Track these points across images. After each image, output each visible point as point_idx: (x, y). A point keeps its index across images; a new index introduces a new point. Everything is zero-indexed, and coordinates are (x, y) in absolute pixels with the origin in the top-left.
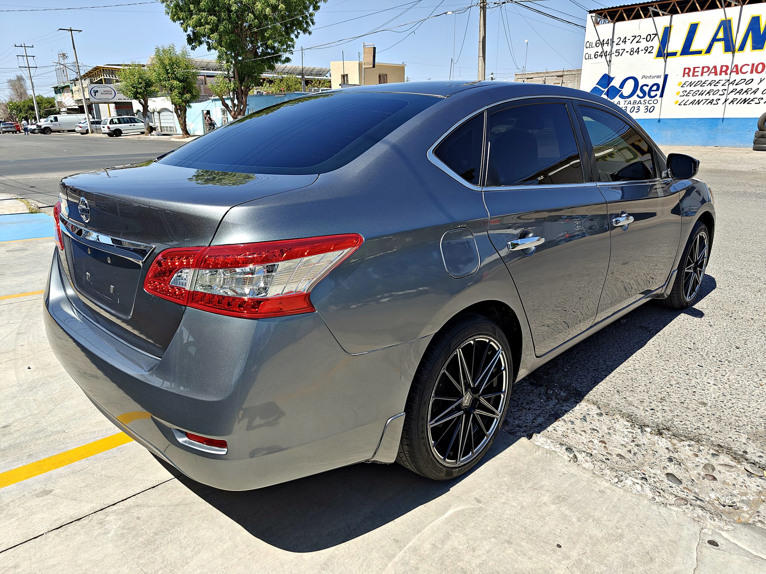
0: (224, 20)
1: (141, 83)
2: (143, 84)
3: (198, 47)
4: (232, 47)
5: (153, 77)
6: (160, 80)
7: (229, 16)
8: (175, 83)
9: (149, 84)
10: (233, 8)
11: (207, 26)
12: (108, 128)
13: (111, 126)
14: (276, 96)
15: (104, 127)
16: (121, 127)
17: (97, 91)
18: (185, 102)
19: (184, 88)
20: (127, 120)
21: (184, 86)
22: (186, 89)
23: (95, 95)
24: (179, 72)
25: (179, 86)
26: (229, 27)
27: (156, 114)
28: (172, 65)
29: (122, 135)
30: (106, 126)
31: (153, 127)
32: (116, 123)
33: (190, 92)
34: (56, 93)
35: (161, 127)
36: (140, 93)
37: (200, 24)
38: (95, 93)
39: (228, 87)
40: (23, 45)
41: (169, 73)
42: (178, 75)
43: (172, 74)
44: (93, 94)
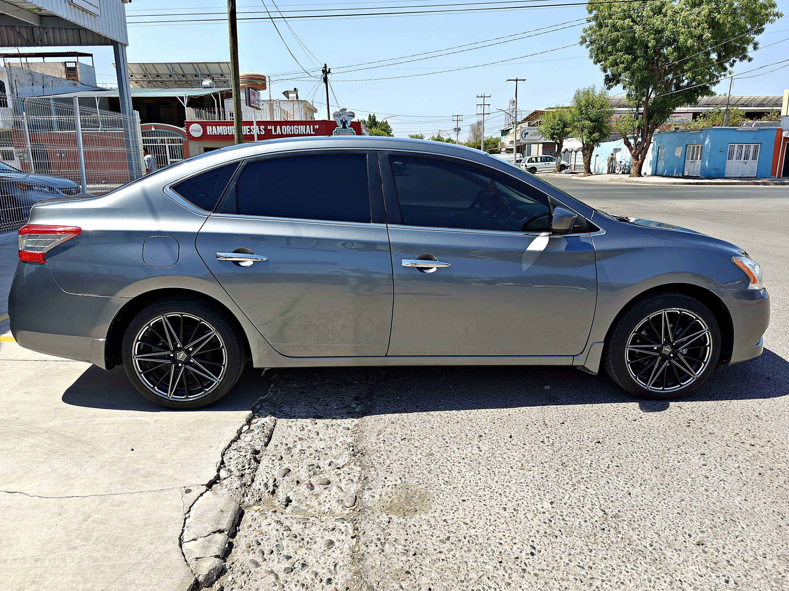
0: (639, 57)
1: (559, 125)
2: (561, 126)
3: (614, 86)
4: (643, 84)
5: (568, 117)
6: (574, 121)
7: (646, 52)
8: (587, 123)
9: (565, 125)
10: (650, 45)
11: (621, 65)
12: (526, 166)
13: (528, 164)
14: (691, 132)
15: (522, 165)
16: (537, 165)
17: (527, 133)
18: (593, 141)
19: (595, 127)
20: (544, 159)
21: (595, 126)
22: (597, 129)
23: (525, 137)
24: (593, 113)
25: (590, 126)
26: (642, 64)
27: (573, 153)
28: (587, 107)
29: (536, 172)
30: (524, 165)
31: (566, 165)
32: (533, 162)
33: (600, 131)
34: (502, 135)
35: (575, 165)
36: (556, 134)
37: (615, 64)
38: (525, 135)
39: (633, 125)
40: (483, 96)
41: (583, 114)
42: (591, 116)
43: (585, 115)
44: (524, 136)
